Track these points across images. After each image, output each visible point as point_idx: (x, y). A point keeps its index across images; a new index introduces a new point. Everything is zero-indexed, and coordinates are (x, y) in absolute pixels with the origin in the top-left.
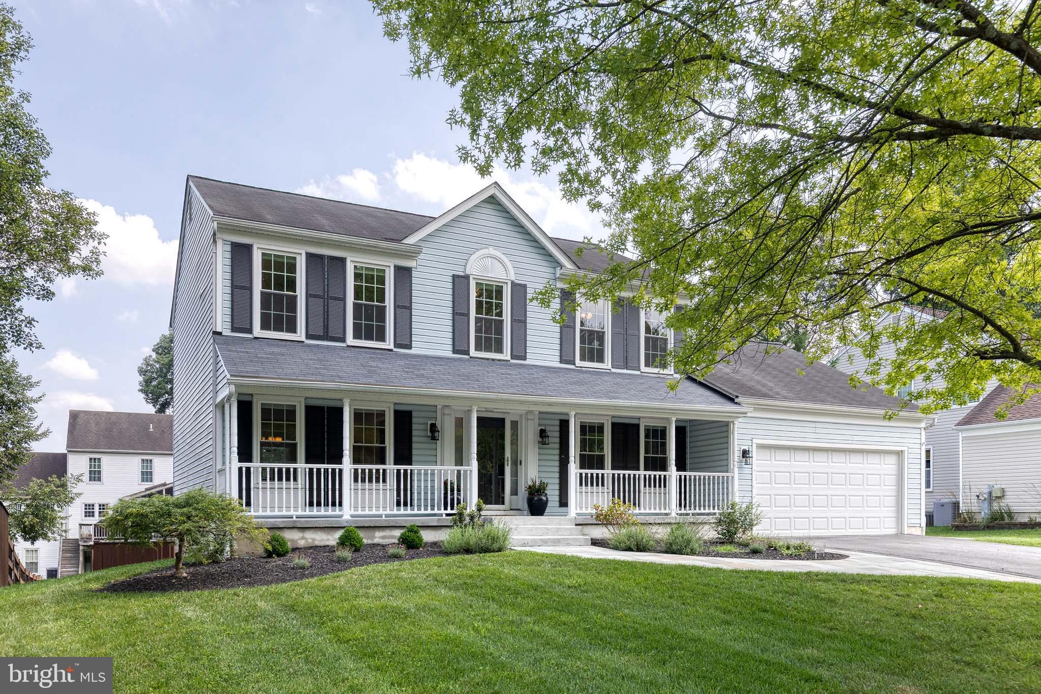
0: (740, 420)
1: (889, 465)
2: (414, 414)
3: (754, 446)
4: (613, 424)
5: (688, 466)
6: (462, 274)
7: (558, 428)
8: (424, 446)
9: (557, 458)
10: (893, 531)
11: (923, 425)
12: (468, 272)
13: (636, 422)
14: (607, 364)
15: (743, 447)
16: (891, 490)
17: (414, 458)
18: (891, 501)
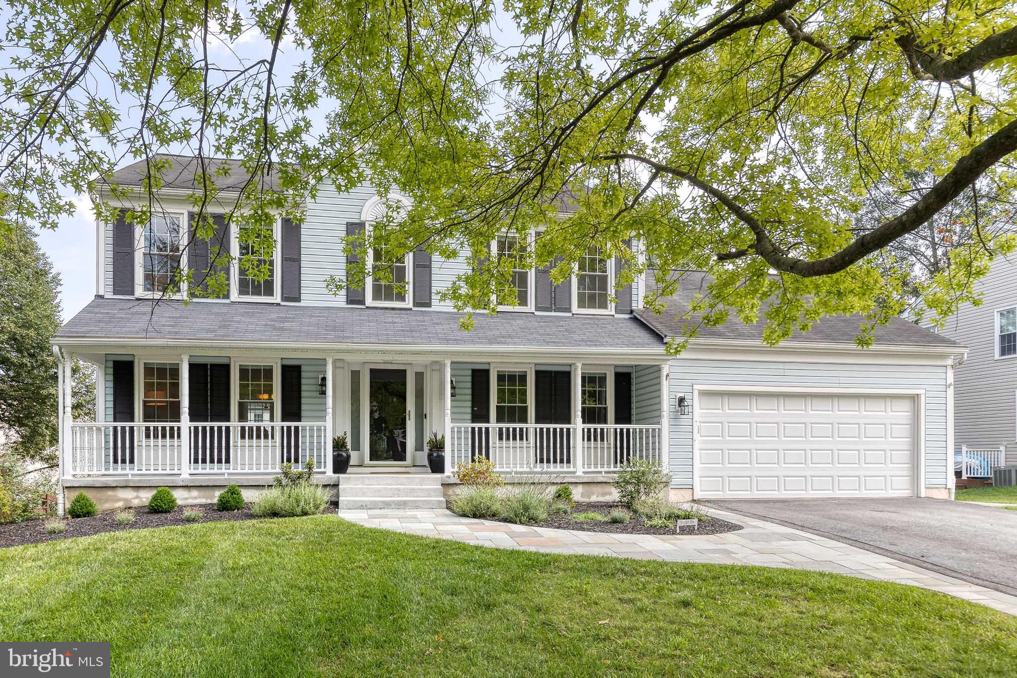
0: (669, 363)
1: (901, 413)
2: (303, 368)
3: (696, 393)
4: (538, 373)
5: (634, 418)
6: (357, 221)
7: (469, 379)
8: (312, 400)
9: (469, 410)
10: (906, 493)
11: (950, 362)
12: (363, 219)
13: (566, 369)
14: (531, 307)
15: (679, 395)
16: (904, 443)
17: (303, 414)
18: (904, 456)
